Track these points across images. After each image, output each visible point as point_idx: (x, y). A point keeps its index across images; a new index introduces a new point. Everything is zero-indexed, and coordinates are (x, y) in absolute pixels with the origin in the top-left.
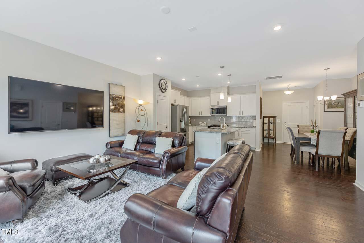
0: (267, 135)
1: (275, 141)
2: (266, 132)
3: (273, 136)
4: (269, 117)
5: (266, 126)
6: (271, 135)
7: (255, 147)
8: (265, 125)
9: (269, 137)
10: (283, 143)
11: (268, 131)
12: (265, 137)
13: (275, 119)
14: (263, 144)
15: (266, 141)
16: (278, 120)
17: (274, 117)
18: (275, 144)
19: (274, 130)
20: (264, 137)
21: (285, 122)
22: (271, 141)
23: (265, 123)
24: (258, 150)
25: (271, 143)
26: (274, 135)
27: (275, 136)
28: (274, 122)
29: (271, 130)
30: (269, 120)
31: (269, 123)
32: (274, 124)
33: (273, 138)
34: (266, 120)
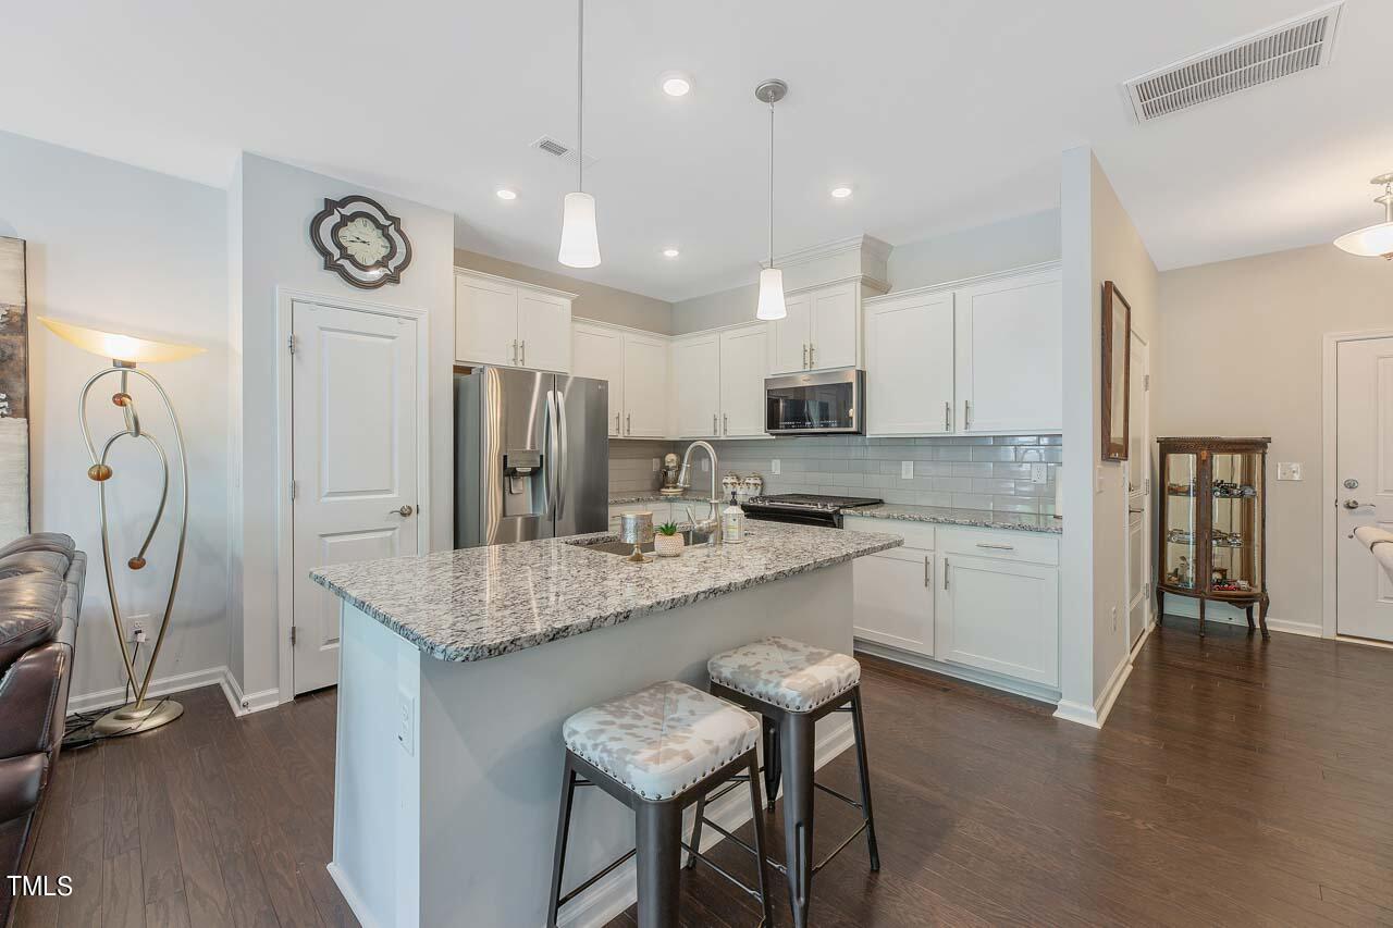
0: (1191, 574)
1: (1256, 617)
2: (1181, 554)
3: (1244, 584)
4: (1206, 448)
5: (1183, 512)
6: (1223, 572)
7: (1054, 683)
8: (1172, 500)
9: (1212, 586)
10: (1331, 636)
11: (1197, 543)
12: (1174, 590)
13: (1258, 458)
14: (1159, 635)
15: (1183, 608)
16: (1281, 469)
17: (1252, 448)
18: (1258, 637)
19: (1249, 538)
20: (1164, 586)
21: (1351, 485)
22: (1224, 615)
23: (1176, 491)
24: (1074, 711)
25: (1230, 626)
26: (1247, 574)
27: (1258, 582)
28: (1248, 481)
29: (1224, 539)
30: (1204, 467)
31: (1205, 489)
32: (1248, 493)
33: (1243, 601)
34: (1183, 469)
